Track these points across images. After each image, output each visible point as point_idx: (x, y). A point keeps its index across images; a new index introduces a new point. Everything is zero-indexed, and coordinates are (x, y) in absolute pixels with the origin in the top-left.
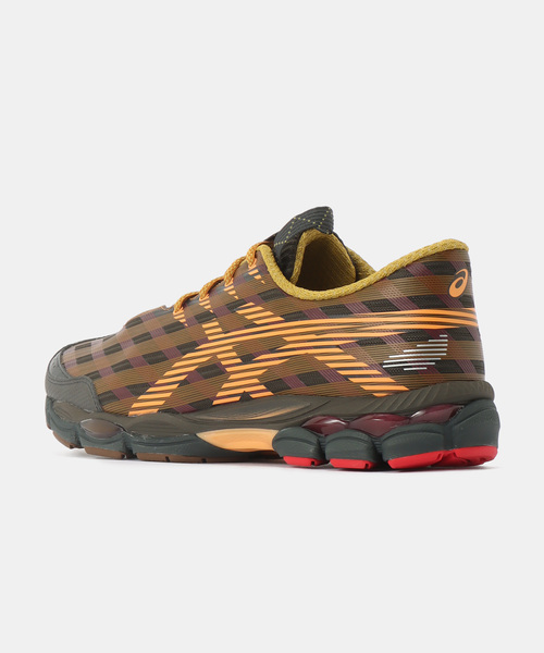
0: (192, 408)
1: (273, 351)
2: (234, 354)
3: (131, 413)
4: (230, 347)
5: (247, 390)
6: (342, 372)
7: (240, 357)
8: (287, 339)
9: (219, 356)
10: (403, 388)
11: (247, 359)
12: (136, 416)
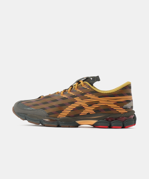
0: (74, 116)
1: (96, 104)
3: (58, 117)
4: (85, 103)
5: (89, 112)
6: (114, 109)
7: (88, 105)
8: (100, 101)
9: (82, 105)
10: (127, 112)
11: (90, 106)
12: (59, 118)
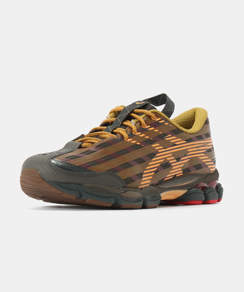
0: (158, 183)
1: (185, 156)
2: (173, 158)
3: (140, 187)
4: (170, 155)
5: (177, 173)
6: (206, 164)
7: (176, 159)
8: (189, 150)
9: (168, 159)
11: (178, 159)
